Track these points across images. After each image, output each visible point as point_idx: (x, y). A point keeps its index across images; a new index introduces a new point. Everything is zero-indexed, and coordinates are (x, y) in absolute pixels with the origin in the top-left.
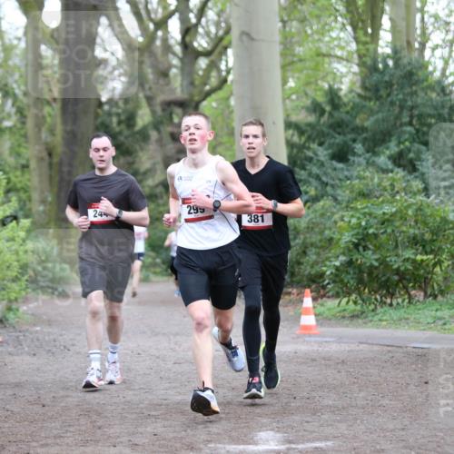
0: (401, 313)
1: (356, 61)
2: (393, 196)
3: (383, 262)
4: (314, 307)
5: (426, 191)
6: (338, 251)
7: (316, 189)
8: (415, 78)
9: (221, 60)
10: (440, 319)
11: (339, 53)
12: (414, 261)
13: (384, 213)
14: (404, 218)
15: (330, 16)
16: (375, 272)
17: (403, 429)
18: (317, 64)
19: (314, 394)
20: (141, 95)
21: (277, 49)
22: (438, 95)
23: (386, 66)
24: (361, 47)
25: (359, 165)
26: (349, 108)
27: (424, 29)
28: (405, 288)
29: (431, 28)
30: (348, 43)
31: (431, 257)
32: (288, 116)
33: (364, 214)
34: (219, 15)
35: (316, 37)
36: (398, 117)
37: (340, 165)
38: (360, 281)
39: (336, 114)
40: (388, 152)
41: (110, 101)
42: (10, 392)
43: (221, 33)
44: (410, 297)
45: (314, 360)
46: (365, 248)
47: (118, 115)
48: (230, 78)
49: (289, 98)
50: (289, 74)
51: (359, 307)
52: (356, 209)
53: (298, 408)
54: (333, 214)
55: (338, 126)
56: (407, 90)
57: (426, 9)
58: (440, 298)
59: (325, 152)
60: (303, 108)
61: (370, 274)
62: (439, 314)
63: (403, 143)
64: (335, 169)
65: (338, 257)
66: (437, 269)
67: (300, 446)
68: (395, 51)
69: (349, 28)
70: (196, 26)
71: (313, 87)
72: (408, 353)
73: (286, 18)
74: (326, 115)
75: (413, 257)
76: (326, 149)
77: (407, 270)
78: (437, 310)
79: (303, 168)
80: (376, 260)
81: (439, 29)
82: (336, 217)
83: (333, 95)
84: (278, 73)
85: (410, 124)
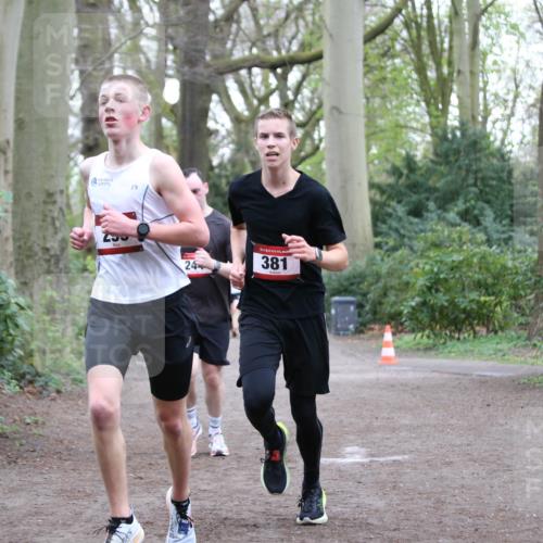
0: (468, 346)
1: (430, 131)
2: (461, 247)
3: (452, 302)
4: (394, 341)
5: (489, 242)
6: (414, 294)
7: (395, 239)
8: (479, 146)
9: (314, 130)
10: (500, 350)
11: (414, 125)
12: (478, 302)
13: (453, 261)
14: (470, 265)
15: (407, 93)
16: (445, 311)
17: (468, 445)
18: (396, 134)
19: (393, 415)
20: (246, 160)
21: (362, 121)
22: (498, 160)
23: (454, 135)
24: (433, 120)
25: (432, 220)
26: (423, 171)
27: (486, 105)
28: (471, 324)
29: (491, 105)
30: (422, 116)
31: (492, 298)
32: (371, 178)
33: (436, 262)
34: (313, 92)
35: (395, 111)
36: (464, 180)
37: (416, 220)
38: (433, 319)
39: (412, 176)
40: (456, 209)
41: (221, 165)
42: (135, 412)
43: (314, 107)
44: (475, 333)
45: (392, 386)
46: (437, 291)
47: (227, 177)
48: (322, 146)
49: (372, 162)
50: (372, 142)
51: (431, 341)
52: (429, 257)
53: (379, 427)
54: (409, 261)
55: (414, 187)
56: (472, 156)
57: (488, 88)
58: (500, 333)
59: (403, 209)
60: (384, 171)
61: (441, 313)
62: (499, 346)
63: (469, 201)
64: (411, 223)
65: (413, 298)
66: (498, 309)
67: (382, 459)
68: (462, 124)
69: (423, 104)
70: (293, 102)
71: (393, 153)
72: (473, 380)
73: (369, 95)
74: (404, 178)
75: (477, 298)
76: (404, 206)
77: (472, 309)
78: (498, 343)
79: (384, 222)
80: (447, 301)
81: (498, 105)
82: (412, 264)
83: (410, 161)
84: (362, 141)
85: (475, 185)
